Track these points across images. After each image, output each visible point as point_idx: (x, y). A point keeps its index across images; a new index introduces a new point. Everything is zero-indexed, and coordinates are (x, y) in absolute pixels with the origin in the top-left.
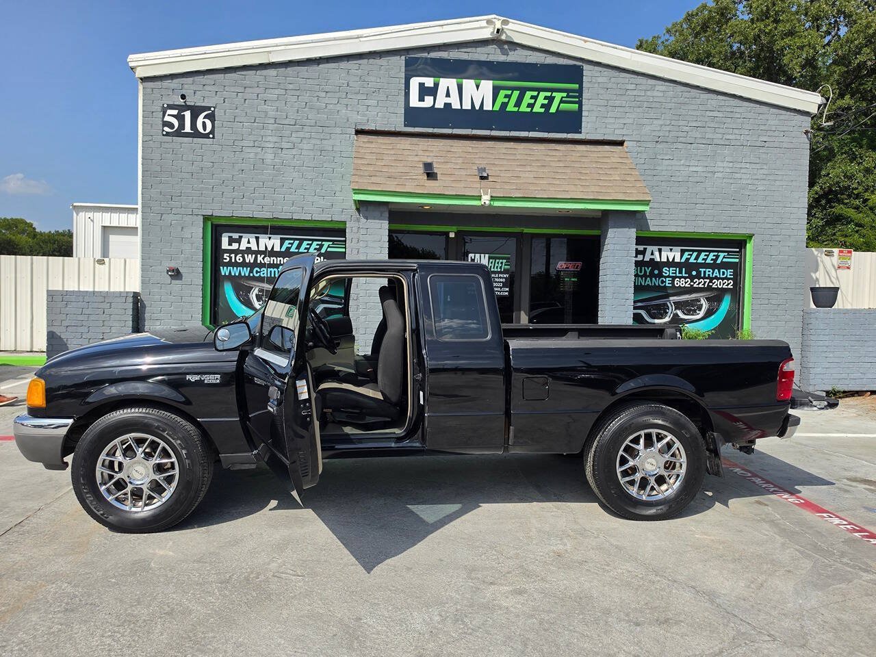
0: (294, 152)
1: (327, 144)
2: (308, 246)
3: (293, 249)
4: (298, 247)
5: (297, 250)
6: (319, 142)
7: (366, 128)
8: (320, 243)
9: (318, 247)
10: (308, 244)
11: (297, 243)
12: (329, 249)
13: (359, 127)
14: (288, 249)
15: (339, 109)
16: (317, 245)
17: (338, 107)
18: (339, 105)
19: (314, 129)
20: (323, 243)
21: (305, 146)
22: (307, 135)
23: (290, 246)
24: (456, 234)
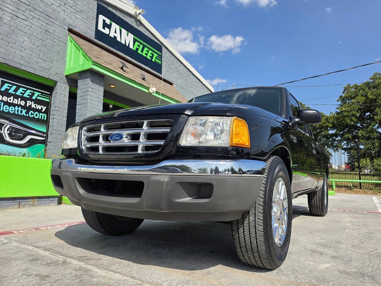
0: (27, 23)
1: (51, 28)
2: (23, 92)
3: (11, 91)
4: (16, 90)
5: (14, 93)
6: (45, 24)
7: (75, 29)
8: (32, 92)
9: (31, 94)
10: (23, 90)
11: (14, 87)
12: (38, 98)
13: (71, 27)
14: (7, 90)
15: (59, 10)
16: (30, 92)
17: (59, 9)
18: (59, 8)
19: (42, 15)
20: (35, 92)
21: (35, 23)
22: (38, 17)
23: (9, 88)
24: (113, 106)
